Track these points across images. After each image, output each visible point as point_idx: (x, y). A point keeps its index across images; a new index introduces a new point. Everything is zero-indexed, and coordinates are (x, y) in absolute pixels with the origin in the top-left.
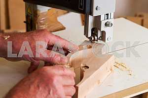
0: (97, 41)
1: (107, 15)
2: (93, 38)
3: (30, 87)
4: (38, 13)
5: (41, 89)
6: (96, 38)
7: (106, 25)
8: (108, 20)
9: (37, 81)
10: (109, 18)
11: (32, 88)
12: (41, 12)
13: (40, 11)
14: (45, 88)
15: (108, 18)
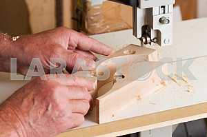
0: (150, 43)
1: (163, 7)
2: (144, 40)
3: (22, 101)
4: (88, 5)
5: (36, 103)
6: (148, 39)
7: (161, 21)
8: (164, 15)
9: (33, 93)
10: (166, 11)
11: (25, 102)
12: (92, 5)
13: (91, 3)
14: (42, 103)
15: (164, 13)
